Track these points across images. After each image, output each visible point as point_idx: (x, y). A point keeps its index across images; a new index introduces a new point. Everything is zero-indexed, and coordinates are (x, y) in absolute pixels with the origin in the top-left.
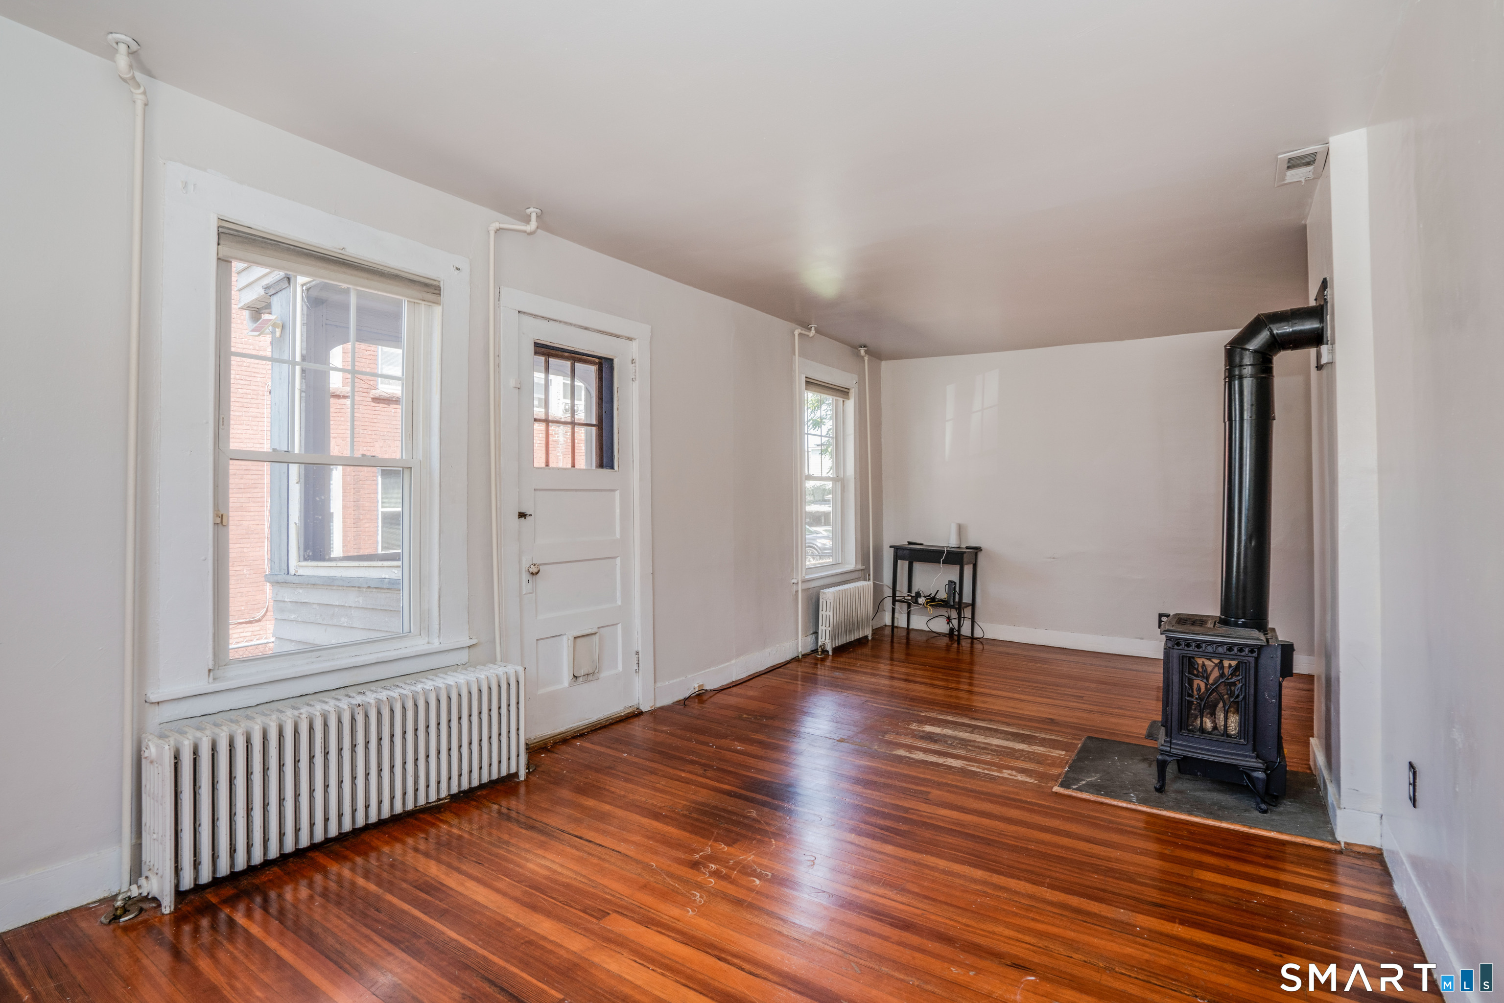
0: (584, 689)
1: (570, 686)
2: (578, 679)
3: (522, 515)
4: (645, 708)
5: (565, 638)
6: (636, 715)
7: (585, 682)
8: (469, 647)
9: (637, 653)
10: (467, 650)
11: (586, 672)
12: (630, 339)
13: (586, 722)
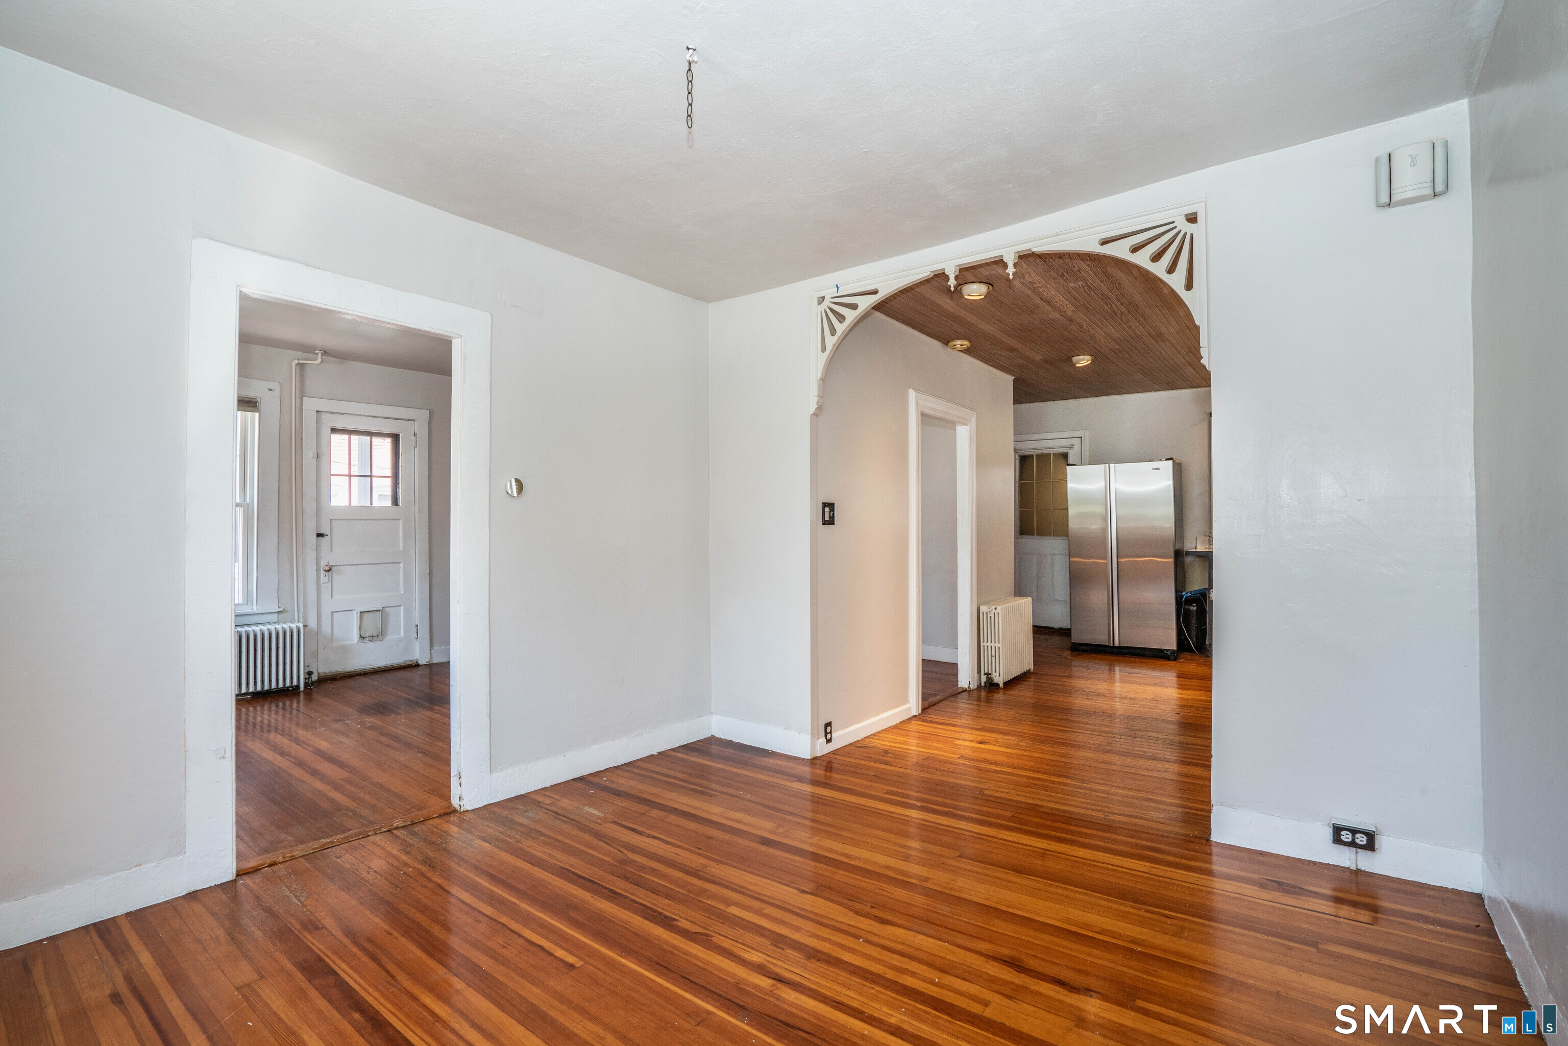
0: (369, 646)
1: (358, 642)
2: (365, 639)
3: (320, 535)
4: (422, 662)
5: (355, 612)
6: (416, 666)
7: (371, 641)
8: (278, 612)
9: (417, 626)
10: (276, 615)
11: (371, 634)
12: (414, 420)
13: (371, 667)
